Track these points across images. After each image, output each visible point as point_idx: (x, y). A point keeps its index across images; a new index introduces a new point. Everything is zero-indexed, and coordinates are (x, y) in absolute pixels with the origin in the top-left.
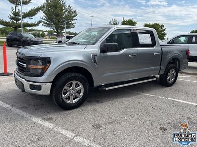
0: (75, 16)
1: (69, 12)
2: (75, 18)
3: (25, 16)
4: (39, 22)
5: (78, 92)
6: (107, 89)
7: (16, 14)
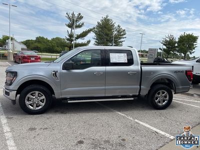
0: (125, 34)
1: (118, 32)
2: (124, 36)
3: (79, 37)
4: (89, 42)
5: (41, 101)
6: (69, 102)
7: (71, 36)
